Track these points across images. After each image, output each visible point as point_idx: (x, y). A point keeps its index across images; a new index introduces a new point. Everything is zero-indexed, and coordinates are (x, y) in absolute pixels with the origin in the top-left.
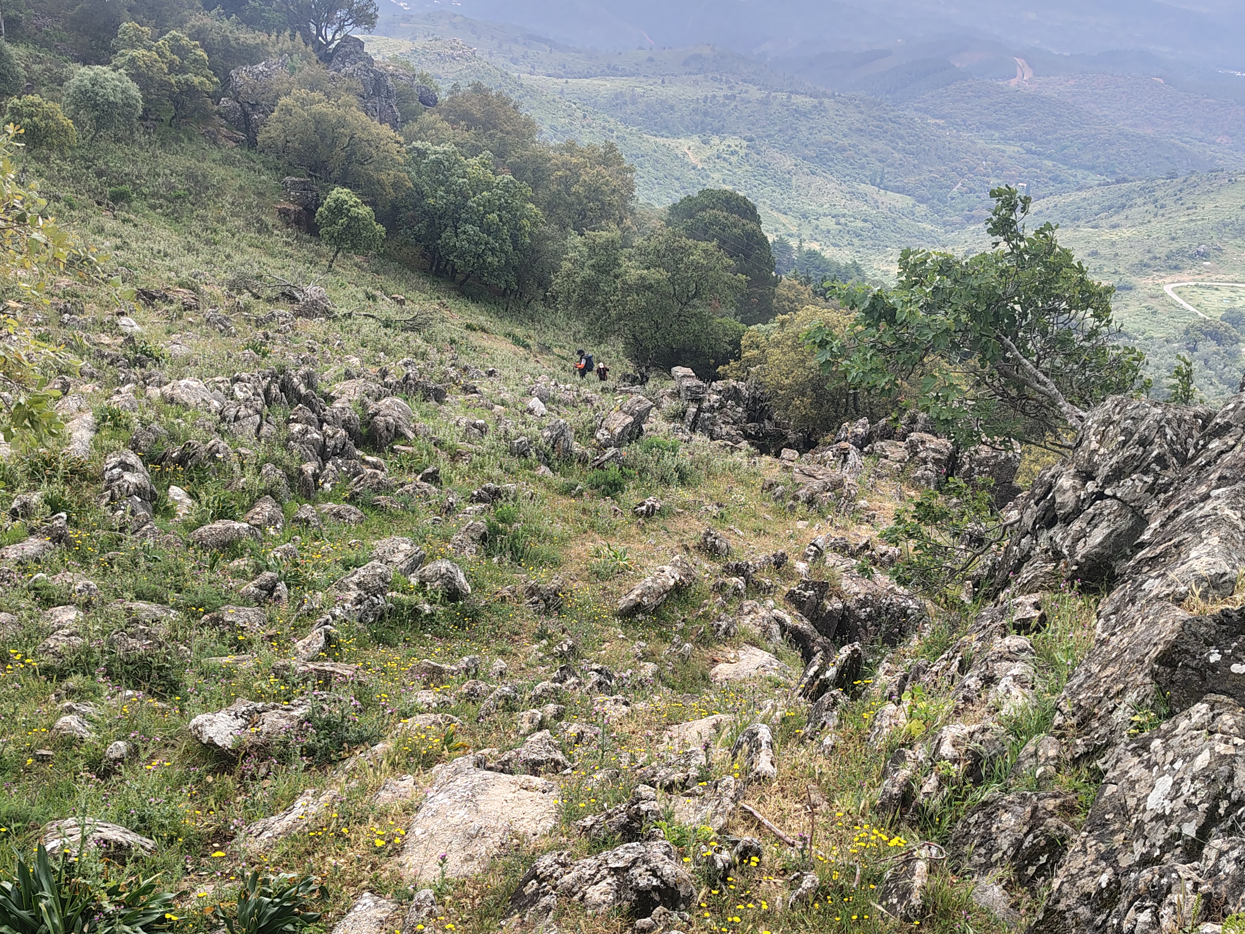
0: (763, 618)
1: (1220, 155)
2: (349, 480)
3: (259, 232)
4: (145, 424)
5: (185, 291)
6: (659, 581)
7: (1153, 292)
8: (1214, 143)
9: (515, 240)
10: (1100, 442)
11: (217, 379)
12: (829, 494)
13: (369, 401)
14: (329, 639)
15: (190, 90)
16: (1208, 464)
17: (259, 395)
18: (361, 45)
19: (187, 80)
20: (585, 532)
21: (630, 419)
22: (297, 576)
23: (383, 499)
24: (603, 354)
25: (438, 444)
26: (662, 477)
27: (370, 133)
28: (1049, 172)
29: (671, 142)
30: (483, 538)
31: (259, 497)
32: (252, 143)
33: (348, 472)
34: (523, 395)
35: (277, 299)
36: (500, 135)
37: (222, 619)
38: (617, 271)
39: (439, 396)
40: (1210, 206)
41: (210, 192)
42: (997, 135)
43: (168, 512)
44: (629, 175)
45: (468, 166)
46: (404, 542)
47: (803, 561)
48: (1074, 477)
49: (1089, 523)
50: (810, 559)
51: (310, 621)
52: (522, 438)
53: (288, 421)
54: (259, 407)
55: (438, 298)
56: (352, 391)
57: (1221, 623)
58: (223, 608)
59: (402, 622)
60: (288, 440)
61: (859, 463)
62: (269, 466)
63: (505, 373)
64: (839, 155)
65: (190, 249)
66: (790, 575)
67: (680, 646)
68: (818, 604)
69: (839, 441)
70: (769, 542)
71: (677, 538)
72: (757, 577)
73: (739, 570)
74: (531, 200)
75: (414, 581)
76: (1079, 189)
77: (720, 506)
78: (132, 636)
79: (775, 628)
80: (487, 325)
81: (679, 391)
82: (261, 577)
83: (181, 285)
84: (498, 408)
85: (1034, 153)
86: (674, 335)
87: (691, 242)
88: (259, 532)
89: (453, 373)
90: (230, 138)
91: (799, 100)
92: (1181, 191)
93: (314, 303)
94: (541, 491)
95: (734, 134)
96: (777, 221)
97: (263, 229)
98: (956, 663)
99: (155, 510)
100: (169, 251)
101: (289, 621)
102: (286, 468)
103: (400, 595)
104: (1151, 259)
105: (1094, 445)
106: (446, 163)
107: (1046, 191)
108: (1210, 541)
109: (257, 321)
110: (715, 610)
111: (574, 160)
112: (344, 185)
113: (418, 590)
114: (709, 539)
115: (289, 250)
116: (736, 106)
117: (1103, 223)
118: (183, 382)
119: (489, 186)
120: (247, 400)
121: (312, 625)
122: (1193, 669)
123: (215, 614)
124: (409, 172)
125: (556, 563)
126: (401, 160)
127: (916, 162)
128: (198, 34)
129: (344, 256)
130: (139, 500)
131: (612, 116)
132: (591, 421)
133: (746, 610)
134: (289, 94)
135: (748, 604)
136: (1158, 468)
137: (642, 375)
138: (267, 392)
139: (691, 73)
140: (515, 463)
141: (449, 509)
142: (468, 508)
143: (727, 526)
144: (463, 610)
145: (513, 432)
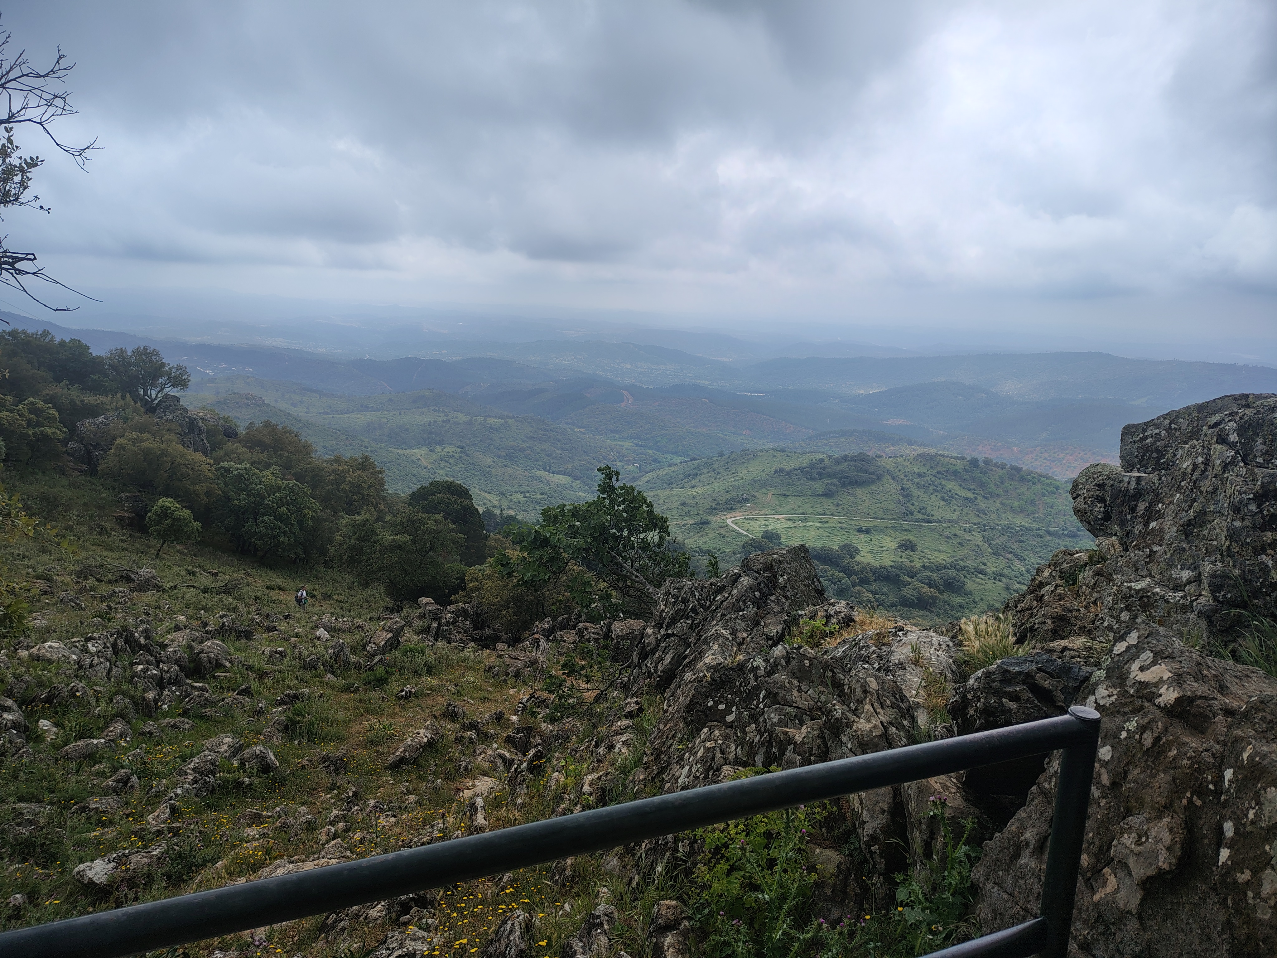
0: (490, 756)
1: (746, 441)
2: (182, 701)
3: (100, 534)
4: (17, 677)
5: (41, 581)
6: (416, 740)
7: (721, 524)
8: (741, 434)
9: (300, 523)
10: (665, 605)
11: (73, 640)
12: (529, 669)
13: (195, 644)
14: (173, 810)
15: (45, 438)
16: (717, 608)
17: (108, 648)
18: (178, 400)
19: (42, 431)
20: (362, 715)
21: (390, 635)
22: (145, 770)
23: (208, 711)
24: (370, 596)
25: (249, 668)
26: (415, 671)
27: (186, 460)
28: (651, 457)
29: (408, 452)
30: (286, 728)
31: (111, 720)
32: (93, 472)
33: (180, 696)
34: (312, 628)
35: (116, 581)
36: (287, 454)
37: (88, 807)
38: (375, 538)
39: (248, 635)
40: (745, 471)
41: (60, 509)
42: (617, 436)
43: (38, 738)
44: (380, 475)
45: (263, 477)
46: (227, 737)
47: (515, 715)
48: (654, 627)
49: (663, 652)
50: (519, 713)
51: (157, 800)
52: (313, 657)
53: (132, 664)
54: (109, 656)
55: (244, 570)
56: (181, 639)
57: (712, 684)
58: (88, 799)
59: (228, 793)
60: (133, 677)
61: (547, 647)
62: (119, 697)
63: (298, 615)
64: (521, 454)
65: (44, 551)
66: (508, 725)
67: (433, 782)
68: (527, 742)
69: (533, 634)
70: (491, 705)
71: (428, 711)
72: (485, 729)
73: (472, 726)
74: (311, 496)
75: (236, 763)
76: (670, 466)
77: (456, 685)
78: (19, 825)
79: (499, 762)
80: (282, 585)
81: (424, 614)
82: (118, 774)
83: (38, 577)
84: (293, 639)
85: (641, 446)
86: (418, 577)
87: (425, 515)
88: (113, 745)
89: (258, 619)
90: (76, 470)
91: (491, 421)
92: (727, 463)
93: (147, 581)
94: (328, 691)
95: (451, 444)
96: (485, 498)
97: (103, 531)
98: (594, 743)
99: (28, 739)
100: (27, 554)
101: (141, 802)
102: (132, 697)
103: (226, 775)
104: (717, 505)
105: (662, 607)
106: (246, 476)
107: (651, 468)
108: (714, 648)
109: (101, 597)
110: (457, 754)
111: (341, 468)
112: (167, 497)
113: (239, 769)
114: (450, 708)
115: (124, 545)
116: (450, 427)
117: (686, 485)
118: (47, 644)
119: (279, 489)
120: (99, 652)
121: (159, 802)
122: (701, 712)
123: (82, 804)
124: (217, 484)
125: (341, 739)
126: (212, 476)
127: (570, 455)
128: (51, 400)
129: (168, 546)
130: (15, 732)
131: (366, 438)
132: (363, 640)
133: (478, 752)
134: (123, 436)
135: (479, 748)
136: (693, 615)
137: (398, 606)
138: (114, 645)
139: (418, 407)
140: (308, 675)
141: (259, 712)
142: (274, 710)
143: (462, 698)
144: (274, 780)
145: (306, 653)
